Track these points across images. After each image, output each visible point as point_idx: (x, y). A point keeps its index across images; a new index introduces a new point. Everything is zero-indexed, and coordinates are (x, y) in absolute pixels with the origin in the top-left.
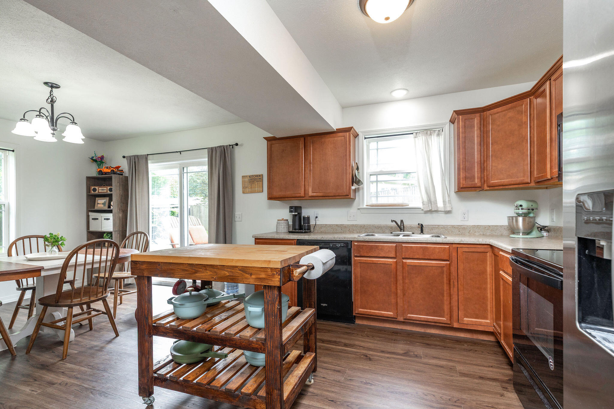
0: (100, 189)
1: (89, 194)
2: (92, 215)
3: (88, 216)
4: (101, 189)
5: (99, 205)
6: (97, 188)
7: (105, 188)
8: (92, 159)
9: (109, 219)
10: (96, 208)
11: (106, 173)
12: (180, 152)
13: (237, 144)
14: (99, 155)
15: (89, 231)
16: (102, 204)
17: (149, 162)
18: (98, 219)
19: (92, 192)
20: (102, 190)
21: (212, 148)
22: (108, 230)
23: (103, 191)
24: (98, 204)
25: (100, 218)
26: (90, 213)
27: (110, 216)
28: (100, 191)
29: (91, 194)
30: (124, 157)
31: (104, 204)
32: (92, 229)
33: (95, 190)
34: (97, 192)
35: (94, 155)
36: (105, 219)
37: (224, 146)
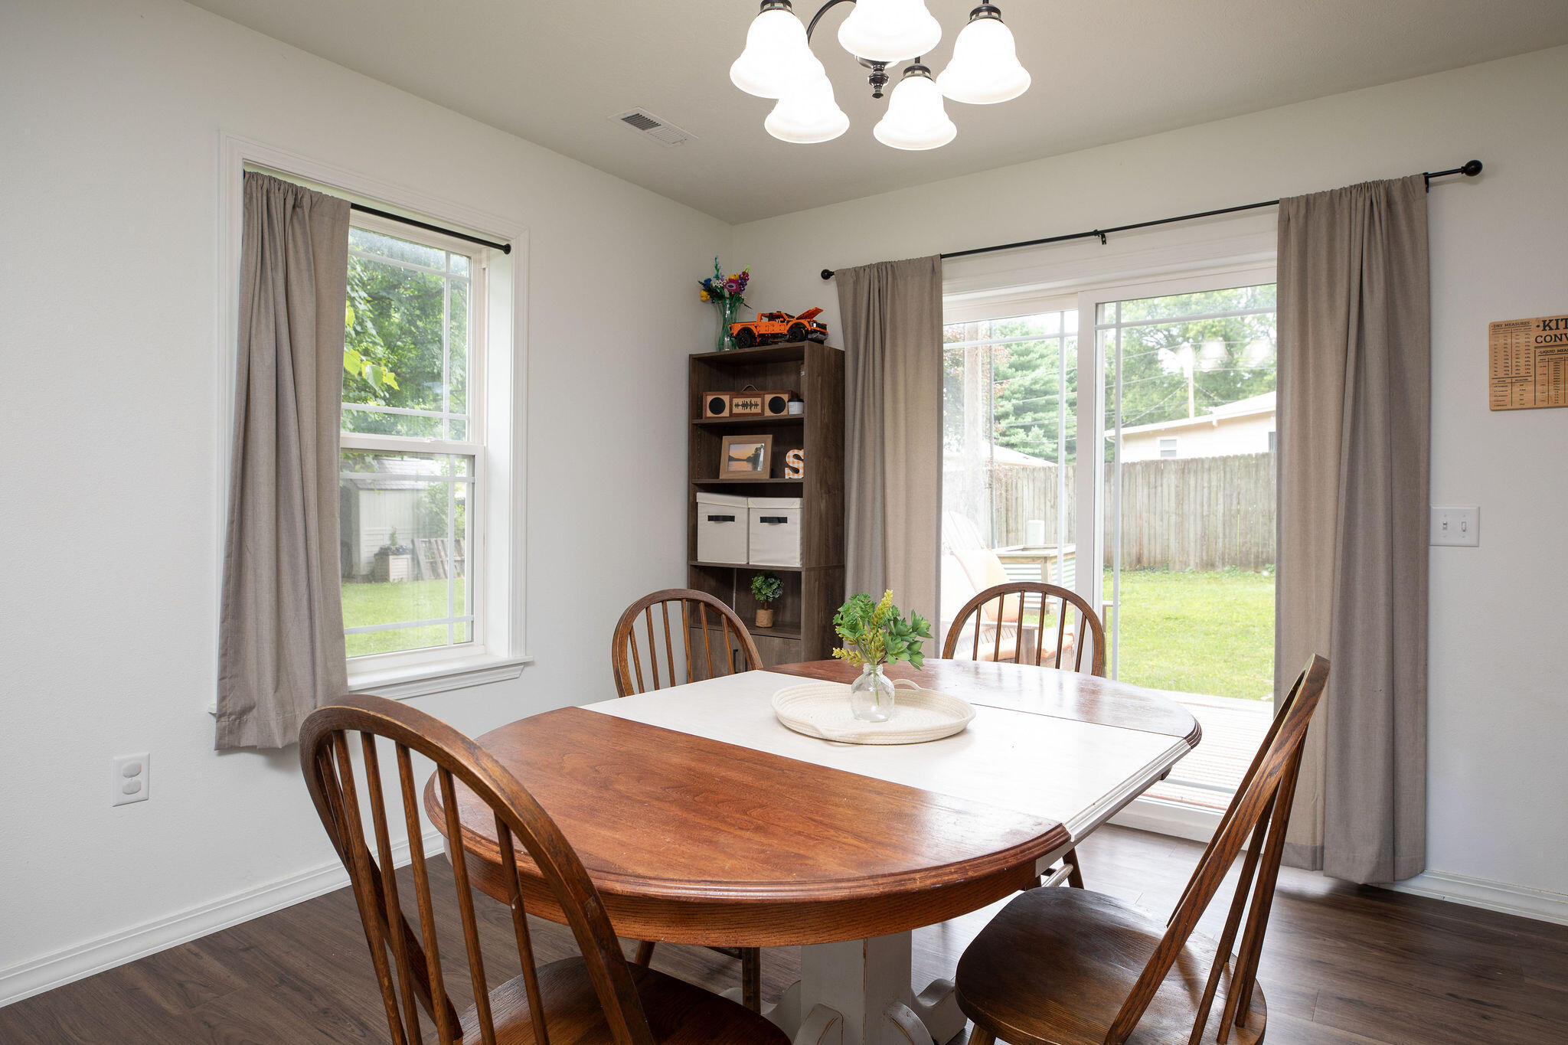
0: (736, 401)
1: (697, 421)
2: (710, 503)
3: (693, 508)
4: (740, 403)
5: (735, 466)
6: (726, 398)
7: (754, 400)
8: (707, 285)
9: (783, 520)
10: (724, 476)
11: (765, 339)
12: (1103, 236)
13: (1473, 169)
14: (730, 272)
15: (694, 563)
16: (748, 460)
17: (944, 287)
18: (732, 519)
19: (709, 414)
20: (745, 405)
21: (1309, 202)
22: (778, 562)
23: (748, 411)
24: (731, 459)
25: (741, 516)
26: (702, 497)
27: (791, 507)
28: (736, 410)
29: (703, 421)
30: (826, 275)
31: (754, 460)
32: (705, 557)
33: (718, 406)
34: (726, 413)
35: (711, 275)
36: (763, 520)
37: (1387, 186)
